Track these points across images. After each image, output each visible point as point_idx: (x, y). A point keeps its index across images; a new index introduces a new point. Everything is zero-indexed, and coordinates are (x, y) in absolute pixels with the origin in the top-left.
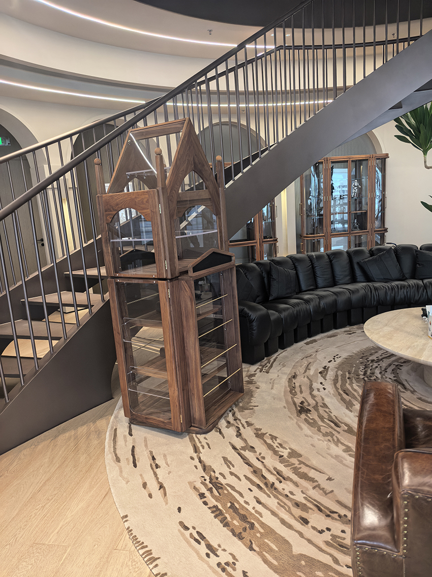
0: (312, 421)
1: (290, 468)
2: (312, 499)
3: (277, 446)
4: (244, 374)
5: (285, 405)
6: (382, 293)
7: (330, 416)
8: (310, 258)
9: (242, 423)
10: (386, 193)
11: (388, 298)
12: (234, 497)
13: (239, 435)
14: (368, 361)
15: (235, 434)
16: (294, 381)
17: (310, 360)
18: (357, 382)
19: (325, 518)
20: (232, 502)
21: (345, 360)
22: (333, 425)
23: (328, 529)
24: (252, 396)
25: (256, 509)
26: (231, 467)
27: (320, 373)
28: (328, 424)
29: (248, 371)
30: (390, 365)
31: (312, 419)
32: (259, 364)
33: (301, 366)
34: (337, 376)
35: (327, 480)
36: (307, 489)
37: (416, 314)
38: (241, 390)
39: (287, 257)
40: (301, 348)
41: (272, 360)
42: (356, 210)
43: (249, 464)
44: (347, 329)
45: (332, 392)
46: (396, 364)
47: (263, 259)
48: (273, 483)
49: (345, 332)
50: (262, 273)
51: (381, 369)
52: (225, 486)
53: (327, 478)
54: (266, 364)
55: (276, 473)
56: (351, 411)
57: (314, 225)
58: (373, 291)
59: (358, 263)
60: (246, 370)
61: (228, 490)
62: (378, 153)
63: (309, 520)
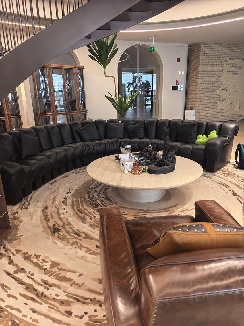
0: (63, 237)
1: (53, 276)
2: (72, 294)
3: (41, 263)
4: (9, 213)
5: (43, 230)
6: (91, 147)
7: (73, 230)
8: (47, 128)
9: (12, 252)
10: (85, 90)
11: (95, 150)
12: (14, 315)
13: (11, 262)
14: (89, 189)
15: (8, 262)
16: (46, 211)
17: (55, 194)
18: (86, 204)
19: (83, 306)
20: (13, 320)
21: (76, 191)
22: (76, 236)
23: (86, 313)
24: (17, 229)
25: (33, 318)
26: (8, 290)
27: (63, 202)
28: (73, 236)
29: (12, 210)
30: (101, 189)
31: (62, 235)
32: (19, 203)
33: (50, 200)
34: (73, 202)
35: (79, 276)
36: (67, 288)
37: (112, 159)
38: (8, 227)
39: (31, 128)
40: (48, 187)
41: (29, 199)
42: (69, 99)
43: (22, 283)
44: (74, 171)
45: (72, 213)
46: (104, 188)
47: (12, 130)
48: (43, 292)
49: (73, 173)
50: (14, 139)
51: (97, 193)
52: (4, 308)
53: (78, 275)
54: (25, 203)
55: (43, 284)
56: (85, 223)
57: (45, 107)
58: (87, 147)
59: (76, 131)
60: (10, 210)
61: (7, 311)
62: (78, 65)
63: (72, 312)
